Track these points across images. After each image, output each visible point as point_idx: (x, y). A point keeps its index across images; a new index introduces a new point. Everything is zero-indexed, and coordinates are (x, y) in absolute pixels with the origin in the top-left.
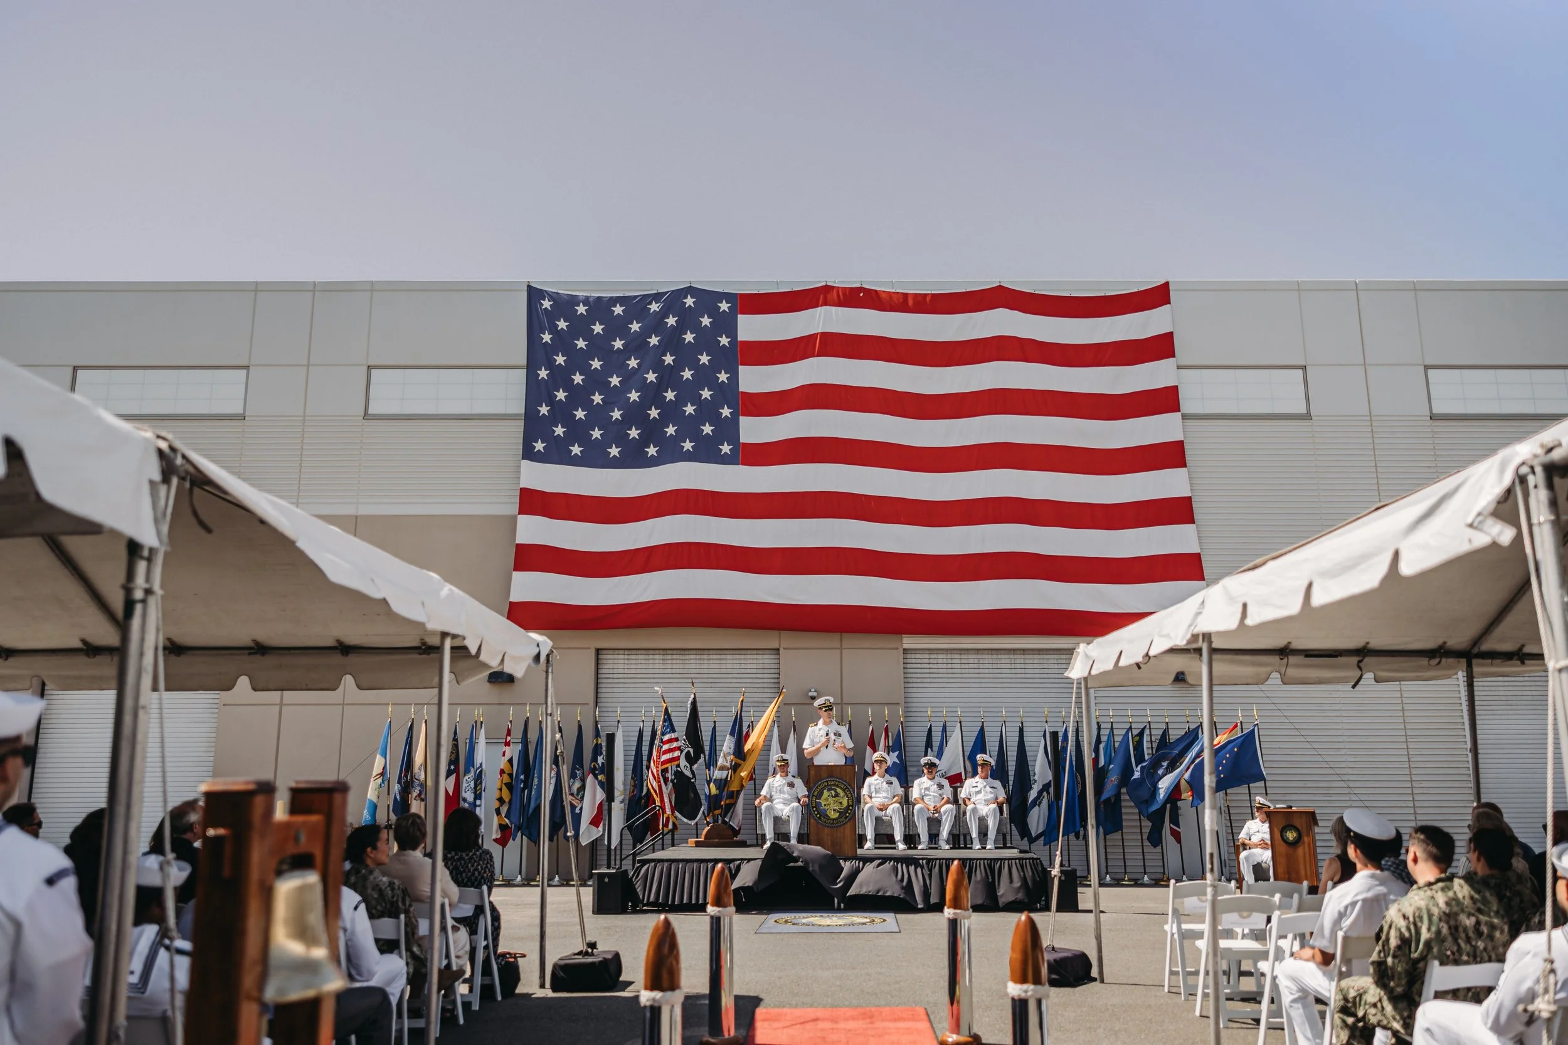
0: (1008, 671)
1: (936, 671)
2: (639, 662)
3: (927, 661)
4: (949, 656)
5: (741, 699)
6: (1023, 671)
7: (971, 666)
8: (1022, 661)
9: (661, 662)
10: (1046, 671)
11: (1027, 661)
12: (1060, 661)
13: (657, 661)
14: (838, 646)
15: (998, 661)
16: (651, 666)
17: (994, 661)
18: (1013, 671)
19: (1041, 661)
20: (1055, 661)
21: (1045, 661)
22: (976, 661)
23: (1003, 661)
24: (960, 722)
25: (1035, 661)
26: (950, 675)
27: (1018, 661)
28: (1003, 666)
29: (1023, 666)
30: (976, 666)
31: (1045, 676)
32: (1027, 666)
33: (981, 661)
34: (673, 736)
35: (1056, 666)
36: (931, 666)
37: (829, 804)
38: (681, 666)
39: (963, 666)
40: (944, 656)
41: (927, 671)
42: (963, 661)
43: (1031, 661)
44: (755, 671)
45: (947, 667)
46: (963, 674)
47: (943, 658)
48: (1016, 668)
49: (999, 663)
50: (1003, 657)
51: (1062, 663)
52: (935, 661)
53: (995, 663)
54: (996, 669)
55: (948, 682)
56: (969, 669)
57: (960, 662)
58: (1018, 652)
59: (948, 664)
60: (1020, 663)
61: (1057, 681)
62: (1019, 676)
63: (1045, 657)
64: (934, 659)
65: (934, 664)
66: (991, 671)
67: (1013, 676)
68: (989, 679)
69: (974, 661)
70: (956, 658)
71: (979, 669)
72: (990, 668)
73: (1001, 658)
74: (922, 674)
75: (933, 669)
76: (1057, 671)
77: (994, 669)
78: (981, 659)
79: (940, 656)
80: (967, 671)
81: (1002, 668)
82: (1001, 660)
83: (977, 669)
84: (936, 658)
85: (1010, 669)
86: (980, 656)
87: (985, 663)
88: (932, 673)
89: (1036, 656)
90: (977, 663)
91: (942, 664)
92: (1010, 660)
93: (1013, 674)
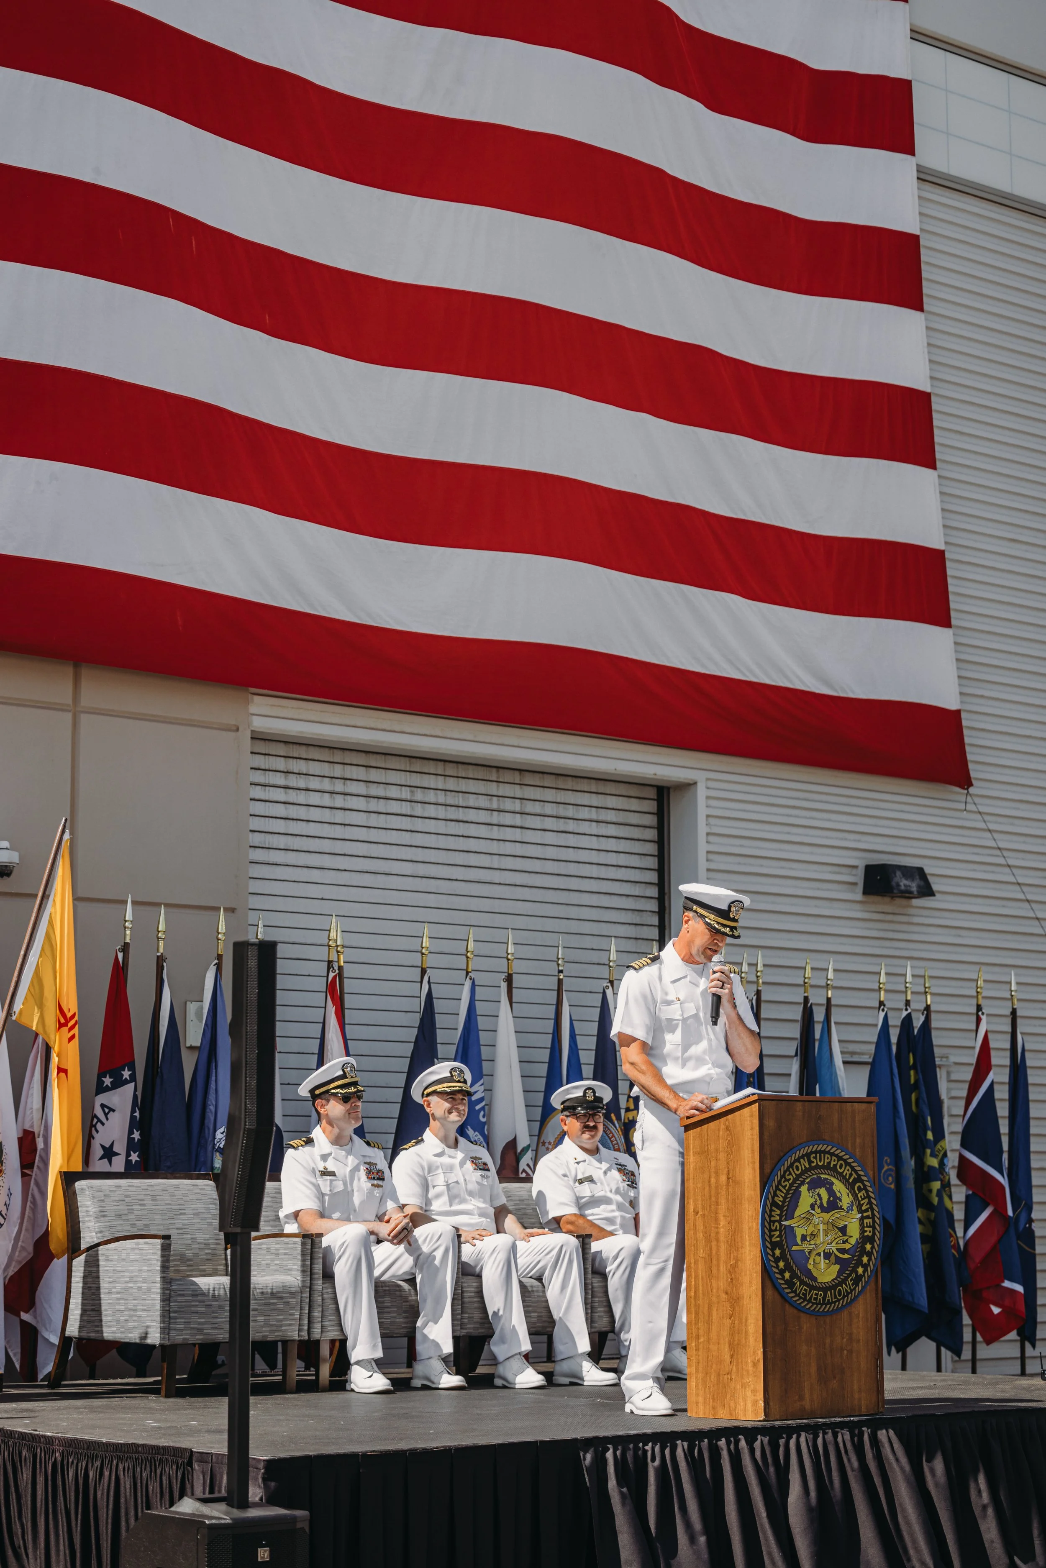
0: (483, 831)
1: (302, 813)
3: (280, 780)
4: (338, 771)
6: (518, 835)
7: (394, 807)
8: (517, 806)
10: (572, 840)
11: (529, 807)
12: (603, 815)
14: (66, 697)
15: (460, 800)
17: (451, 799)
18: (495, 833)
19: (562, 811)
20: (593, 814)
21: (570, 812)
22: (405, 793)
23: (472, 801)
26: (338, 832)
27: (508, 805)
28: (472, 815)
29: (518, 820)
30: (405, 808)
31: (571, 854)
32: (527, 821)
33: (419, 795)
35: (594, 828)
36: (292, 796)
37: (814, 1236)
39: (375, 805)
40: (325, 769)
41: (280, 810)
42: (374, 790)
43: (537, 808)
45: (332, 805)
46: (372, 829)
47: (322, 775)
48: (502, 823)
49: (461, 804)
50: (472, 786)
51: (609, 819)
52: (301, 783)
53: (452, 803)
54: (453, 823)
55: (333, 852)
56: (389, 816)
57: (364, 793)
58: (507, 776)
59: (334, 795)
60: (512, 809)
61: (594, 871)
62: (509, 848)
63: (571, 797)
64: (299, 774)
65: (298, 791)
66: (441, 827)
67: (494, 847)
68: (436, 850)
69: (401, 794)
70: (355, 778)
71: (413, 818)
72: (440, 817)
73: (467, 791)
74: (267, 819)
75: (295, 806)
76: (594, 843)
77: (449, 822)
78: (419, 789)
79: (315, 768)
80: (381, 821)
81: (469, 821)
82: (467, 795)
83: (409, 818)
84: (305, 772)
85: (487, 826)
86: (416, 780)
87: (427, 800)
88: (293, 819)
89: (550, 795)
90: (409, 798)
91: (320, 794)
92: (489, 797)
93: (495, 841)
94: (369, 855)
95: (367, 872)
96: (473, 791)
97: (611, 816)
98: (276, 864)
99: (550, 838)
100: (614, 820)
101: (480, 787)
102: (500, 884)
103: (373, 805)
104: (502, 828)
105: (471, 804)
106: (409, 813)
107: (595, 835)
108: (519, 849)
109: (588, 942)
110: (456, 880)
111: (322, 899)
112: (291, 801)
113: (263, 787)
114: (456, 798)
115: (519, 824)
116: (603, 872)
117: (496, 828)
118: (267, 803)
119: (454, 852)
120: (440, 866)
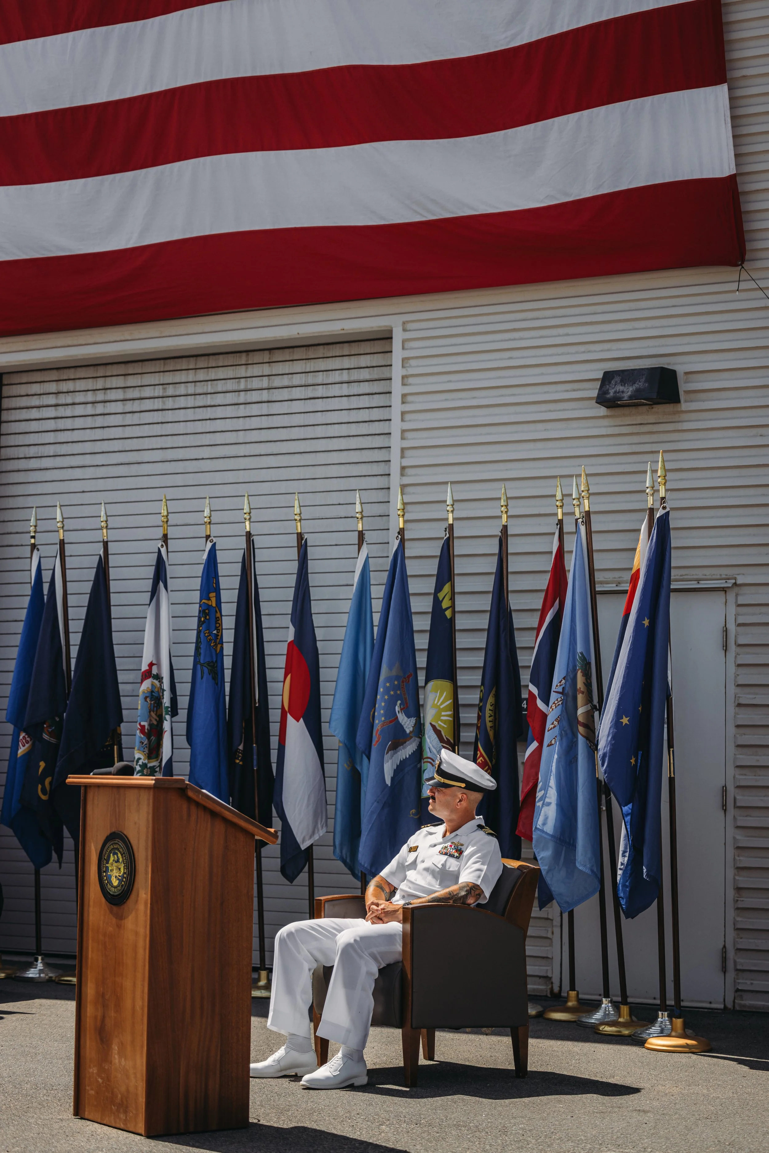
0: (229, 411)
1: (68, 424)
4: (100, 384)
6: (264, 409)
7: (147, 405)
8: (265, 382)
10: (320, 405)
11: (277, 382)
12: (355, 375)
15: (209, 388)
18: (242, 411)
19: (310, 379)
20: (345, 376)
21: (320, 378)
22: (158, 391)
23: (220, 386)
25: (297, 380)
27: (256, 383)
28: (219, 399)
29: (265, 395)
30: (158, 404)
33: (170, 390)
35: (345, 390)
36: (61, 411)
40: (89, 384)
42: (130, 394)
43: (285, 381)
45: (93, 413)
46: (127, 427)
47: (86, 389)
48: (249, 401)
49: (209, 391)
50: (221, 373)
51: (362, 378)
52: (69, 399)
53: (201, 391)
54: (201, 409)
55: (93, 452)
56: (142, 414)
57: (121, 397)
58: (257, 357)
59: (96, 404)
60: (260, 386)
61: (343, 430)
62: (255, 423)
63: (322, 365)
64: (67, 392)
65: (66, 407)
66: (190, 414)
67: (240, 424)
68: (185, 436)
69: (154, 392)
70: (114, 386)
71: (164, 412)
72: (189, 406)
73: (216, 378)
74: (40, 434)
75: (63, 420)
76: (344, 403)
77: (197, 409)
78: (171, 386)
79: (81, 385)
80: (135, 419)
81: (217, 404)
82: (215, 382)
83: (160, 412)
84: (72, 390)
85: (233, 406)
86: (168, 378)
87: (177, 393)
88: (61, 430)
89: (299, 367)
90: (161, 394)
91: (83, 406)
92: (237, 380)
93: (241, 419)
94: (123, 449)
95: (122, 464)
96: (222, 377)
97: (365, 374)
98: (47, 469)
99: (297, 406)
100: (368, 377)
101: (230, 372)
102: (245, 456)
103: (129, 406)
104: (248, 406)
105: (220, 389)
106: (160, 408)
107: (345, 396)
108: (264, 422)
109: (335, 498)
110: (203, 459)
111: (83, 492)
112: (60, 415)
113: (38, 409)
114: (205, 387)
115: (265, 399)
116: (354, 429)
117: (242, 407)
118: (41, 421)
119: (201, 435)
120: (188, 448)
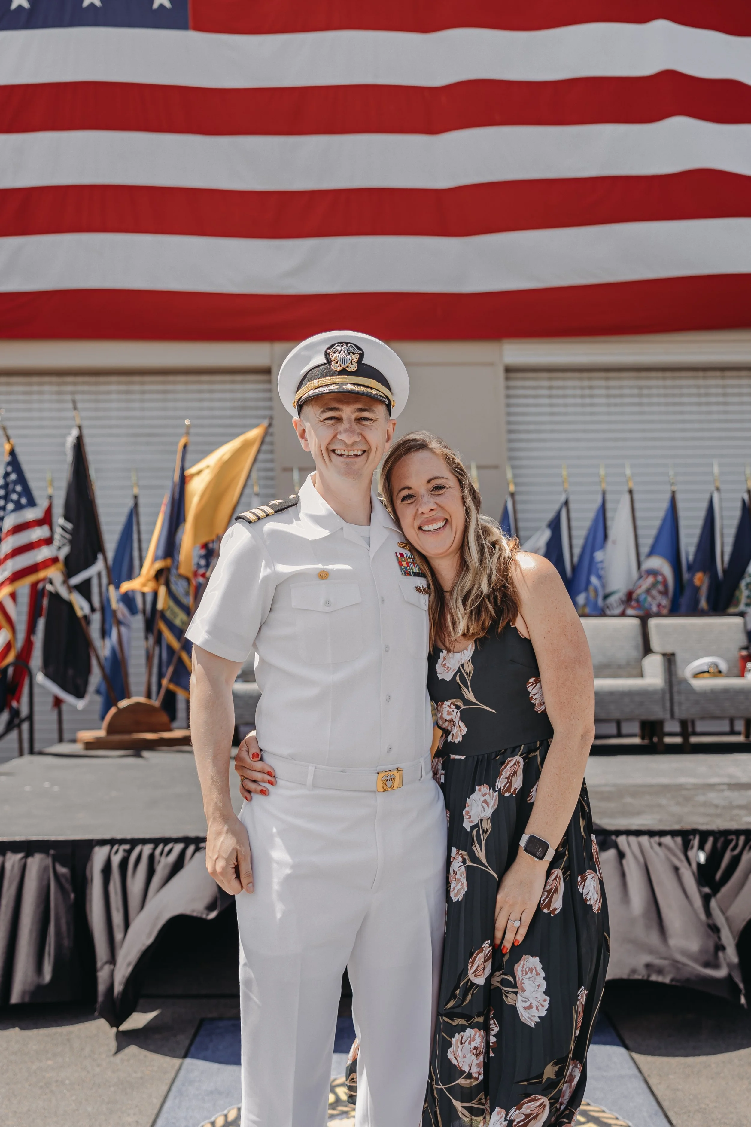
2: (13, 397)
3: (545, 392)
4: (586, 383)
5: (182, 441)
6: (721, 408)
8: (720, 391)
9: (54, 397)
11: (729, 391)
13: (46, 397)
15: (676, 391)
16: (36, 406)
17: (669, 391)
18: (704, 408)
22: (635, 391)
23: (685, 391)
24: (631, 492)
26: (588, 418)
27: (713, 391)
28: (685, 400)
29: (721, 399)
30: (635, 400)
32: (730, 399)
33: (645, 391)
34: (31, 514)
36: (554, 401)
38: (92, 405)
39: (612, 400)
40: (577, 383)
43: (736, 391)
44: (228, 413)
45: (582, 403)
47: (574, 386)
56: (623, 406)
59: (584, 397)
64: (558, 387)
65: (558, 397)
69: (632, 392)
71: (642, 406)
72: (662, 403)
75: (558, 407)
77: (668, 406)
79: (570, 383)
81: (683, 403)
83: (639, 406)
84: (562, 386)
90: (637, 393)
91: (573, 397)
101: (691, 382)
104: (709, 405)
106: (638, 403)
